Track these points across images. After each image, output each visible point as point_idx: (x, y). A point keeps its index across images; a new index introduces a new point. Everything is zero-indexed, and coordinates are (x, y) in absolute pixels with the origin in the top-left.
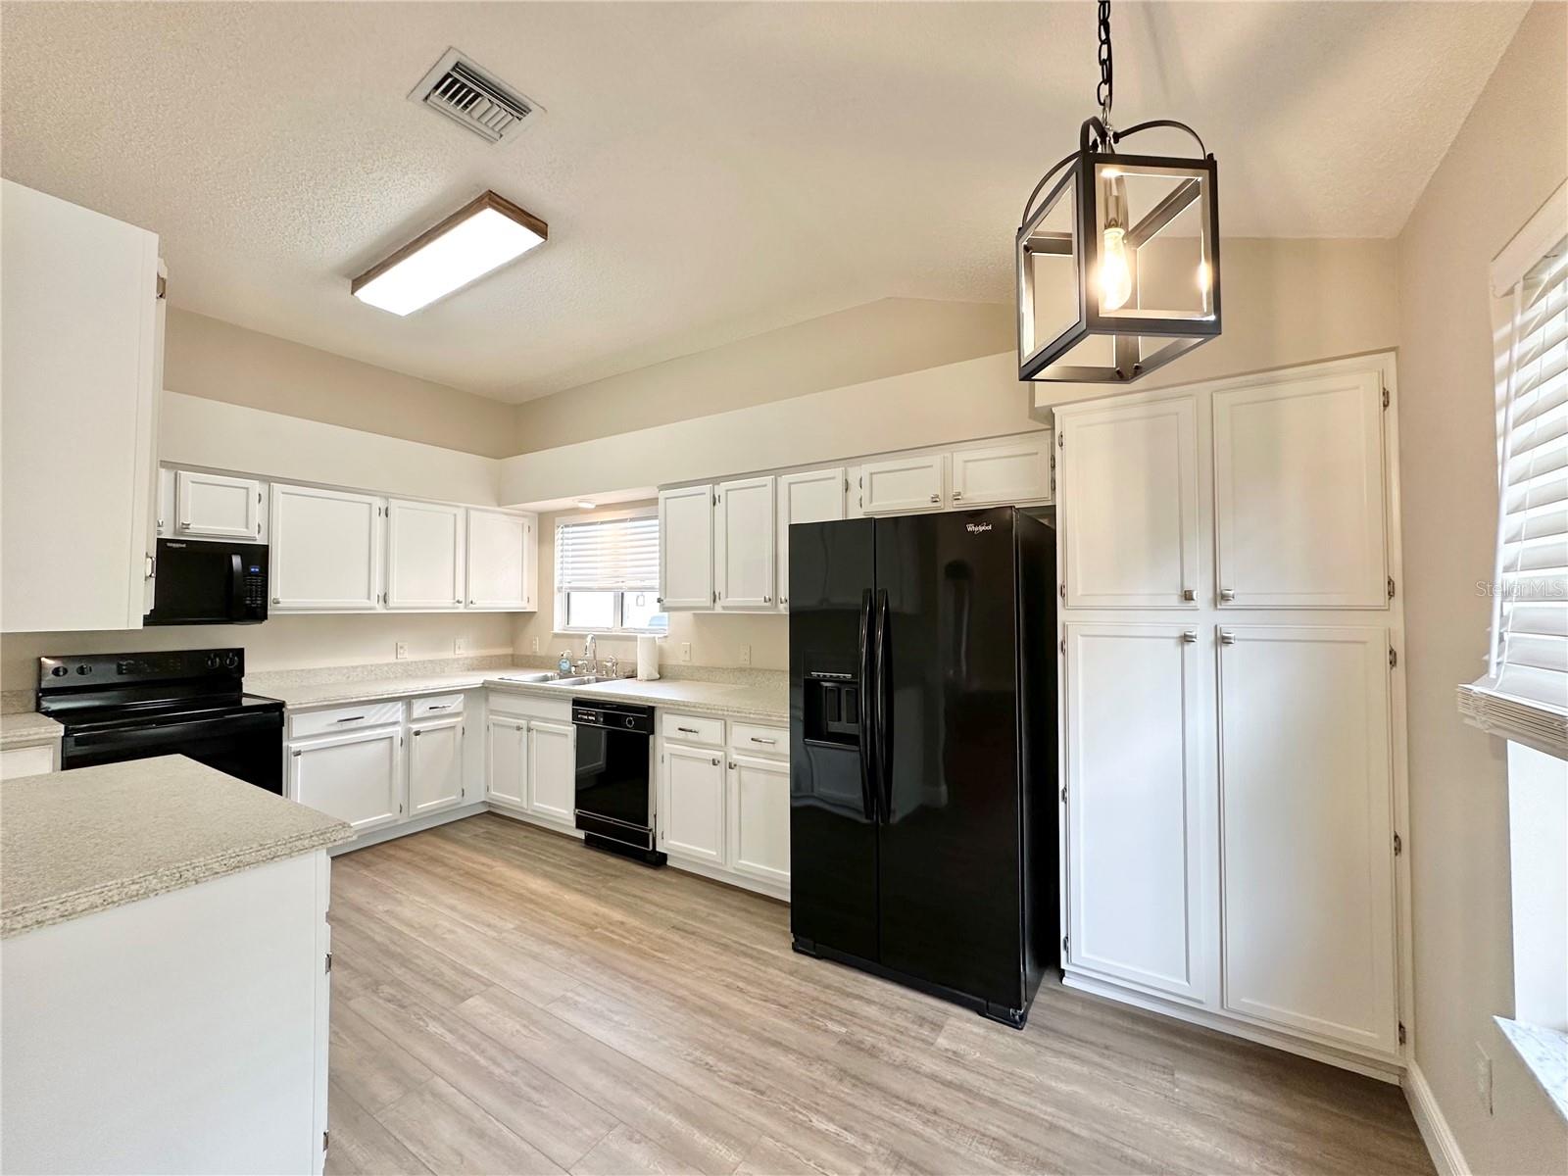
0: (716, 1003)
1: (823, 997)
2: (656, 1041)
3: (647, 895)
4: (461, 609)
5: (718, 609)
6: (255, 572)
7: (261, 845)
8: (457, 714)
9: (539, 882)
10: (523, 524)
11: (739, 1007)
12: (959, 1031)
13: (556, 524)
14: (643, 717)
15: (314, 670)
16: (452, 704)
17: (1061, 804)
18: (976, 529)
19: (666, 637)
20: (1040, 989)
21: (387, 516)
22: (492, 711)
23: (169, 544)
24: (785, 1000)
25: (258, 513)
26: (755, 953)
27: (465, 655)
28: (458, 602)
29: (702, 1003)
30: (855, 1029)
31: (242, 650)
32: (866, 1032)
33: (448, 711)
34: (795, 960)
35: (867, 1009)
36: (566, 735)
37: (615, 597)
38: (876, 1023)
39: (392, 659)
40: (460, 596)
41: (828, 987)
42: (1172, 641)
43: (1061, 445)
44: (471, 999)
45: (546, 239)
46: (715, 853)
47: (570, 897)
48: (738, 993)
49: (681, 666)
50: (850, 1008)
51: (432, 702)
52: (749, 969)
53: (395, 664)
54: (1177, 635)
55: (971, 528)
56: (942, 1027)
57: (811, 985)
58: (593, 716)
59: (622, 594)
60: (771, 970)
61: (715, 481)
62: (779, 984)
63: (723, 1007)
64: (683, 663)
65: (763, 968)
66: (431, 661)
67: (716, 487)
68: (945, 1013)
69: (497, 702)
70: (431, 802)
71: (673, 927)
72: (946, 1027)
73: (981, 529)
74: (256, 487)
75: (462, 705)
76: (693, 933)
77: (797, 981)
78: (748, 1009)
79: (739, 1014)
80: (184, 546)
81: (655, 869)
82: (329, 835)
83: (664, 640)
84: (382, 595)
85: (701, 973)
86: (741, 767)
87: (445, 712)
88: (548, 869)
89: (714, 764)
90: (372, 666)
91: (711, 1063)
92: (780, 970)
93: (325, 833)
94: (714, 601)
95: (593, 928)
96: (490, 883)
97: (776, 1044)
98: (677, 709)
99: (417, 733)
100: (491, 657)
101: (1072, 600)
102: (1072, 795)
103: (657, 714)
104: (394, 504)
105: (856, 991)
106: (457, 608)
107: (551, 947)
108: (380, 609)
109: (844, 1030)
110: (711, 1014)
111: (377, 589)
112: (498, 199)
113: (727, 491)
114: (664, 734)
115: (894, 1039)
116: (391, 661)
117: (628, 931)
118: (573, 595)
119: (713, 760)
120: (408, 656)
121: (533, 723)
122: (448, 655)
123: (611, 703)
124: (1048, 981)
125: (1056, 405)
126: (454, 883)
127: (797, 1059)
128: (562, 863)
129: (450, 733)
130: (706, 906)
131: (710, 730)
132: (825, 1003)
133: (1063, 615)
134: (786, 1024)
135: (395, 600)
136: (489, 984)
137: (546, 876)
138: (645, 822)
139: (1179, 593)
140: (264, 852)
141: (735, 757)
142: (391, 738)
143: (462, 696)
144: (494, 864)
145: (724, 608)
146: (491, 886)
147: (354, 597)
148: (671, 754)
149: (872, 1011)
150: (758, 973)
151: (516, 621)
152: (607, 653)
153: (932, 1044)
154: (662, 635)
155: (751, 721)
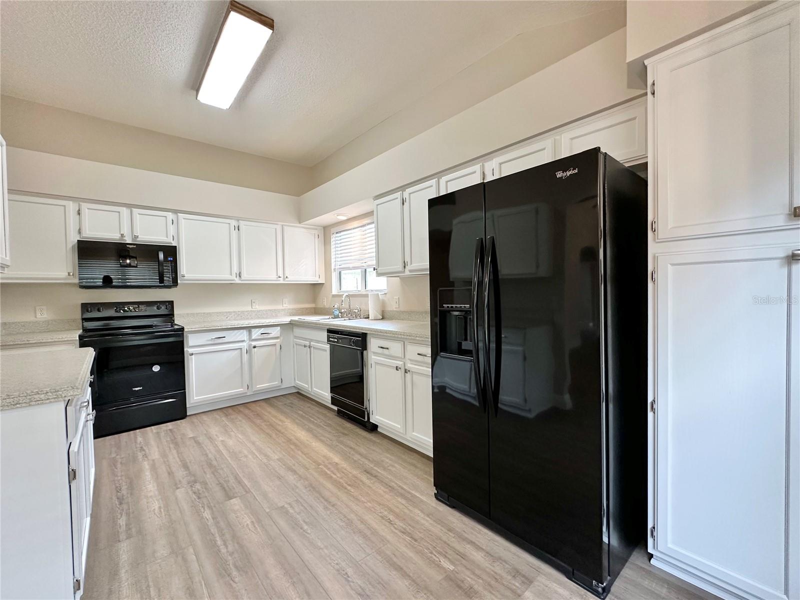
0: (369, 528)
1: (444, 538)
2: (322, 549)
3: (357, 448)
4: (281, 281)
5: (407, 273)
6: (171, 260)
7: (8, 395)
8: (277, 338)
9: (303, 433)
10: (315, 234)
11: (384, 534)
12: (546, 589)
13: (332, 233)
14: (361, 339)
15: (210, 313)
16: (274, 332)
17: (650, 415)
18: (565, 174)
19: (386, 294)
20: (627, 564)
21: (239, 230)
22: (295, 336)
23: (128, 246)
24: (418, 535)
25: (172, 230)
26: (409, 496)
27: (288, 307)
28: (279, 277)
29: (362, 526)
30: (460, 568)
31: (172, 302)
32: (468, 573)
33: (271, 336)
34: (434, 505)
35: (475, 554)
36: (326, 350)
37: (362, 272)
38: (478, 567)
39: (249, 308)
40: (280, 273)
41: (450, 530)
42: (776, 263)
43: (653, 94)
44: (234, 499)
45: (273, 30)
46: (399, 427)
47: (316, 445)
48: (387, 524)
49: (394, 311)
50: (462, 550)
51: (262, 330)
52: (401, 507)
53: (251, 311)
54: (782, 254)
55: (559, 174)
56: (531, 582)
57: (439, 526)
58: (336, 339)
59: (365, 270)
60: (417, 511)
61: (403, 188)
62: (417, 522)
63: (375, 532)
64: (395, 309)
65: (410, 508)
66: (270, 310)
67: (404, 192)
68: (538, 571)
69: (298, 331)
70: (264, 384)
71: (365, 471)
72: (536, 583)
73: (568, 173)
74: (170, 216)
75: (279, 333)
76: (375, 477)
77: (431, 522)
78: (389, 537)
79: (384, 540)
80: (135, 246)
81: (370, 432)
82: (60, 393)
83: (384, 295)
84: (238, 273)
85: (370, 504)
86: (412, 372)
87: (269, 336)
88: (312, 426)
89: (397, 370)
90: (239, 312)
91: (349, 574)
92: (422, 511)
93: (58, 391)
94: (405, 267)
95: (319, 464)
96: (278, 431)
97: (399, 569)
98: (381, 334)
99: (255, 347)
100: (303, 308)
101: (662, 233)
102: (660, 406)
103: (368, 337)
104: (242, 224)
105: (472, 538)
106: (279, 281)
107: (290, 473)
108: (237, 281)
109: (452, 568)
110: (365, 537)
111: (235, 270)
112: (238, 5)
113: (410, 194)
114: (372, 350)
115: (490, 585)
116: (249, 310)
117: (338, 469)
118: (343, 272)
119: (397, 367)
120: (258, 307)
121: (312, 343)
122: (280, 307)
123: (346, 331)
124: (636, 558)
125: (648, 56)
126: (261, 429)
127: (410, 584)
128: (321, 424)
129: (274, 348)
130: (391, 460)
131: (396, 348)
132: (445, 542)
133: (653, 248)
134: (411, 554)
135: (245, 276)
136: (248, 491)
137: (309, 430)
138: (363, 404)
139: (787, 212)
140: (8, 401)
141: (409, 366)
142: (241, 349)
143: (279, 328)
144: (286, 420)
145: (410, 271)
146: (278, 433)
147: (224, 275)
148: (376, 363)
149: (478, 556)
150: (406, 511)
151: (315, 288)
152: (356, 305)
153: (519, 596)
154: (383, 293)
155: (416, 342)
